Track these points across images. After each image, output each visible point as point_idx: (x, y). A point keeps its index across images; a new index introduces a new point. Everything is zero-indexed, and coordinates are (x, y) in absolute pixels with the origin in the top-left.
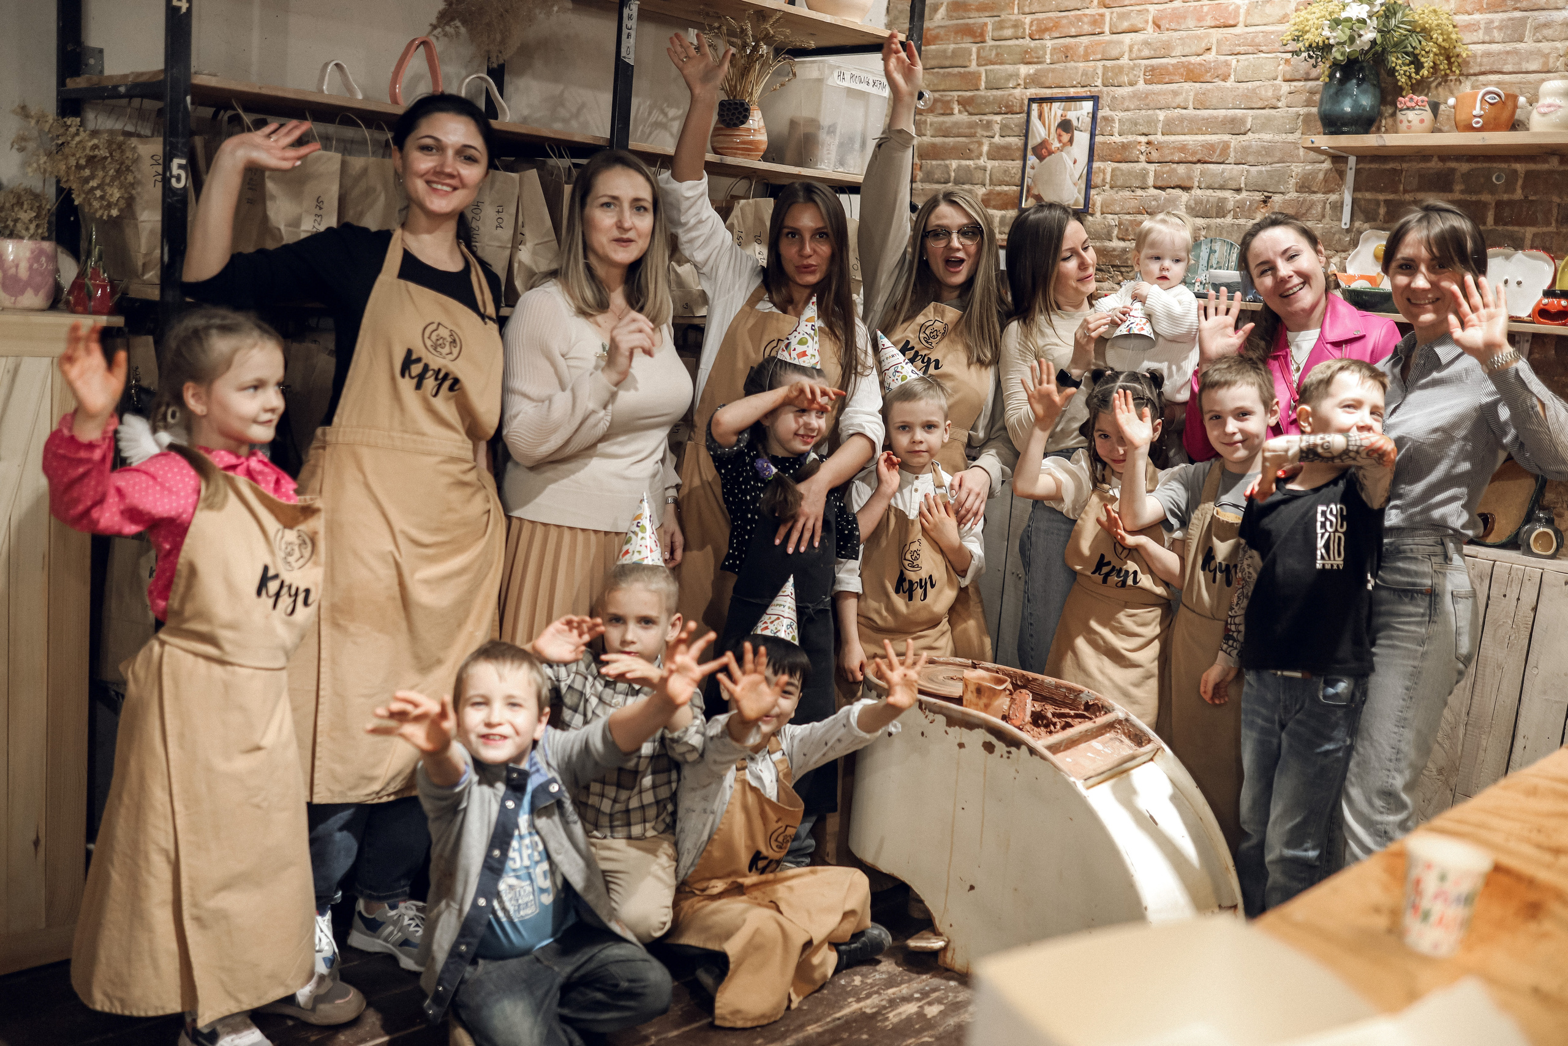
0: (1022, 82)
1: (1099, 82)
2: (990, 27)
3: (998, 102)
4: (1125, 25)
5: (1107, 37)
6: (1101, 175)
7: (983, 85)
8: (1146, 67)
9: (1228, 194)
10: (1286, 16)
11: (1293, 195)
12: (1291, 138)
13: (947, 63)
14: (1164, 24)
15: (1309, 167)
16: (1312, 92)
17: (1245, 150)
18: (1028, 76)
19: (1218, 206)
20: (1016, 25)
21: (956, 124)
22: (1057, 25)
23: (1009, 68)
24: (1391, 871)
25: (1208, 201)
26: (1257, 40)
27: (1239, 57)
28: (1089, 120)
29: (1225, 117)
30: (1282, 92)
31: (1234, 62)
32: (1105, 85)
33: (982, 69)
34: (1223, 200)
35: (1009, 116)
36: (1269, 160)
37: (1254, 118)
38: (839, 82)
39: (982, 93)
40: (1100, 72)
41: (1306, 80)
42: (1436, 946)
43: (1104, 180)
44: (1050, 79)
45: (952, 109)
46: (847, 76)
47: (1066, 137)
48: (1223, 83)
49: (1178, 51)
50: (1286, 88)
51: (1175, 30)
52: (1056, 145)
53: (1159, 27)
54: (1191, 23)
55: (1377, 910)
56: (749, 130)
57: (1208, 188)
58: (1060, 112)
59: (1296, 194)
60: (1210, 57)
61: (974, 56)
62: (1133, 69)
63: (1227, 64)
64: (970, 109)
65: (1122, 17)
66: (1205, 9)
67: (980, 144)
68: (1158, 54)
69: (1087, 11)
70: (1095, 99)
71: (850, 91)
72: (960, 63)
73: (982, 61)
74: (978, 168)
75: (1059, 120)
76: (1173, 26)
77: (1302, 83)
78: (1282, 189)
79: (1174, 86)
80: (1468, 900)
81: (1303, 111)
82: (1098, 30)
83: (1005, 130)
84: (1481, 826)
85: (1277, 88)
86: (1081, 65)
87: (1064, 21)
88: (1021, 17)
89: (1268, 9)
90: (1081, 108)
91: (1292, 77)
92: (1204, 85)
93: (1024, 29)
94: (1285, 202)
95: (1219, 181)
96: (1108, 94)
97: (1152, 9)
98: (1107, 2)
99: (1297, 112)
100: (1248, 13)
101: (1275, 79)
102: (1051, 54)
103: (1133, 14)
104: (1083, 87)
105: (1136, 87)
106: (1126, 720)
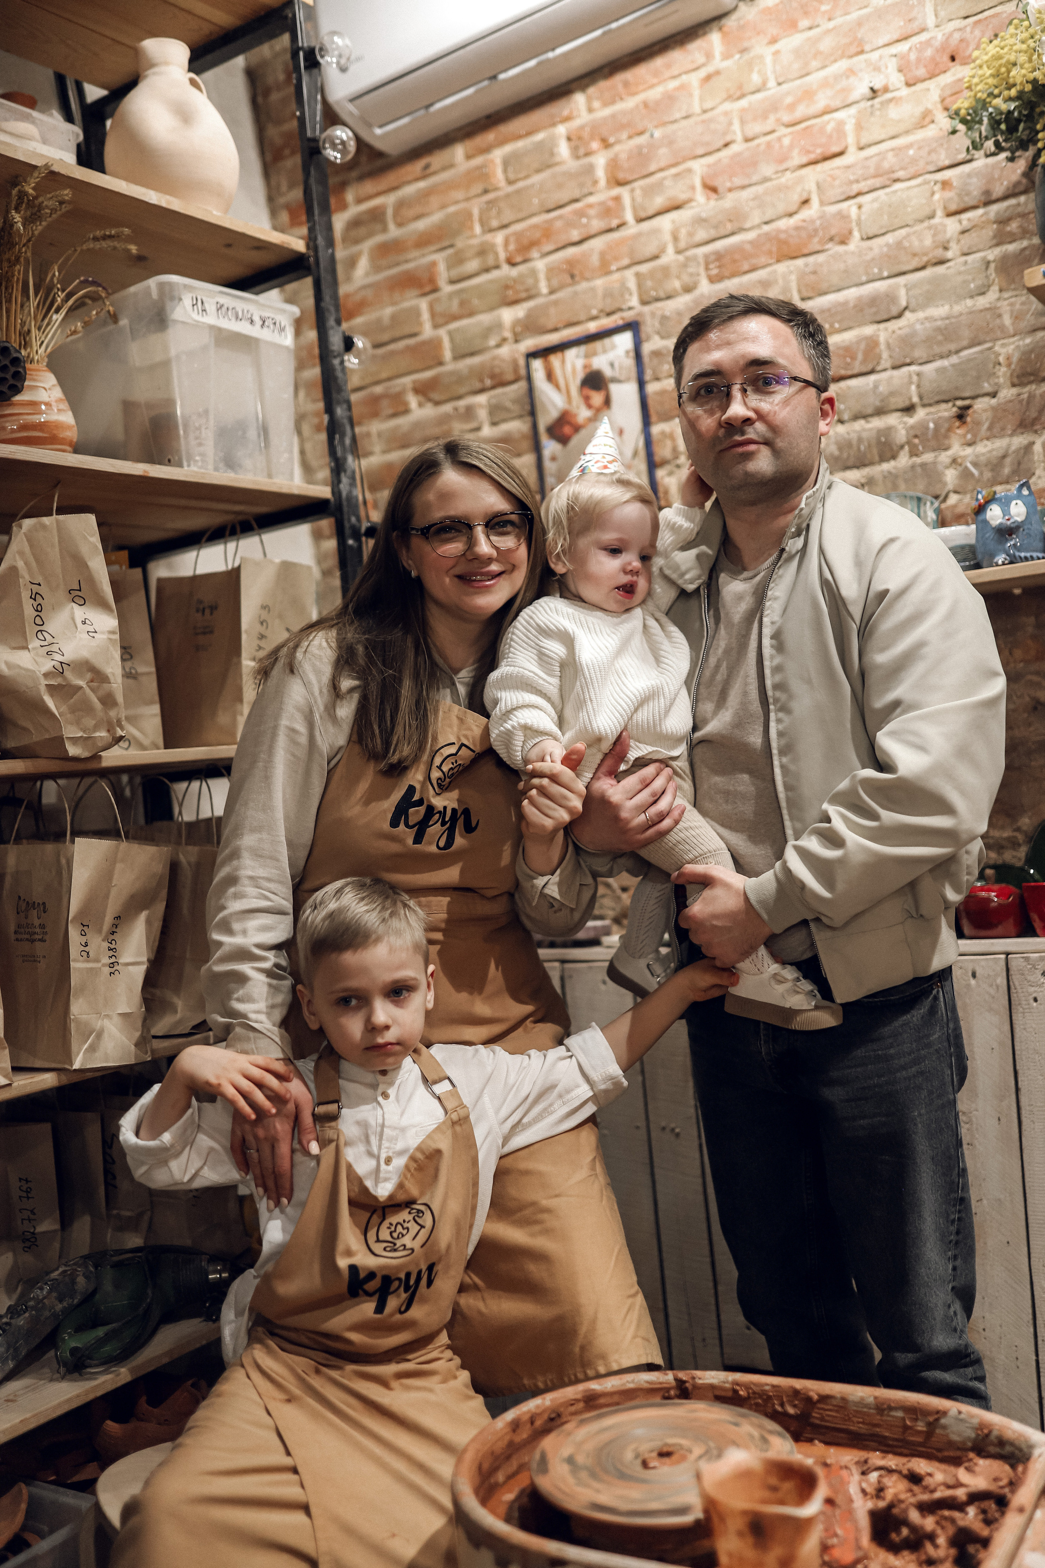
0: (508, 334)
1: (634, 301)
2: (442, 267)
3: (478, 373)
4: (659, 202)
5: (633, 229)
6: (669, 443)
7: (448, 354)
8: (706, 256)
9: (892, 420)
10: (927, 113)
11: (1007, 393)
12: (982, 302)
13: (385, 337)
14: (723, 183)
15: (1028, 341)
16: (1002, 221)
17: (907, 341)
18: (516, 322)
19: (879, 442)
20: (483, 251)
21: (417, 425)
22: (547, 232)
23: (484, 318)
25: (860, 440)
26: (886, 165)
27: (860, 199)
28: (630, 362)
29: (860, 299)
30: (949, 235)
31: (854, 211)
32: (644, 303)
33: (443, 333)
34: (888, 431)
35: (499, 391)
36: (953, 347)
37: (908, 288)
38: (196, 317)
39: (450, 366)
40: (632, 284)
41: (987, 203)
43: (675, 450)
44: (553, 318)
45: (406, 404)
46: (211, 307)
47: (597, 398)
48: (841, 249)
49: (756, 218)
50: (952, 226)
51: (743, 187)
52: (583, 414)
53: (714, 190)
54: (767, 170)
57: (856, 417)
58: (580, 363)
59: (1014, 391)
60: (812, 212)
61: (426, 316)
62: (685, 265)
63: (843, 217)
64: (436, 396)
65: (649, 192)
66: (786, 141)
68: (723, 232)
69: (591, 200)
70: (633, 326)
71: (218, 333)
72: (407, 330)
73: (440, 320)
75: (580, 375)
76: (738, 181)
77: (980, 211)
78: (987, 387)
79: (761, 274)
81: (992, 254)
82: (615, 223)
83: (497, 414)
85: (936, 231)
86: (599, 283)
87: (559, 224)
88: (489, 237)
89: (894, 113)
90: (614, 347)
91: (962, 206)
92: (811, 259)
93: (496, 254)
94: (994, 409)
95: (873, 402)
96: (653, 314)
97: (698, 167)
98: (621, 176)
99: (984, 259)
100: (859, 127)
101: (932, 216)
102: (548, 279)
103: (667, 183)
104: (609, 314)
105: (697, 293)
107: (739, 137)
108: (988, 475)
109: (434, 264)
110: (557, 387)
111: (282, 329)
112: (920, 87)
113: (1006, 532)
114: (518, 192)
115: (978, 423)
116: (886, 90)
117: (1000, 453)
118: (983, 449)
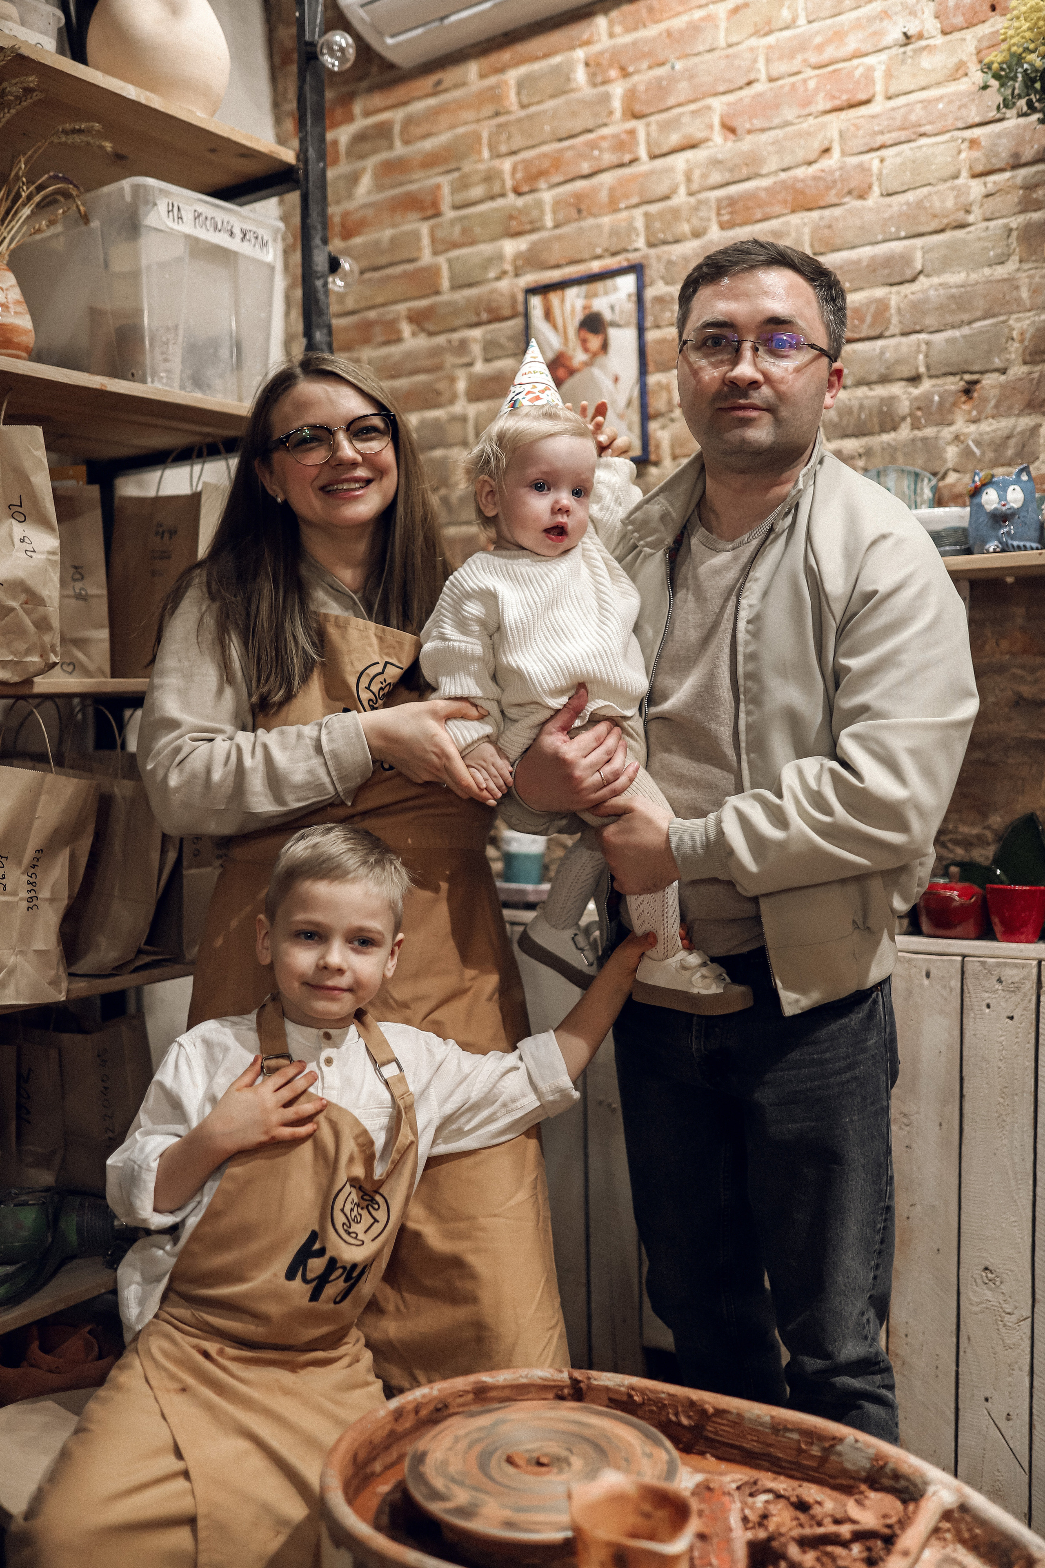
0: (508, 267)
1: (641, 243)
2: (446, 191)
3: (474, 306)
4: (674, 139)
5: (645, 165)
6: (664, 395)
7: (445, 283)
8: (719, 201)
9: (897, 389)
10: (961, 64)
11: (1018, 370)
12: (1000, 272)
13: (383, 260)
14: (743, 124)
16: (1029, 187)
17: (918, 307)
18: (518, 256)
19: (881, 412)
20: (490, 177)
21: (410, 355)
22: (557, 162)
23: (485, 249)
25: (861, 407)
26: (913, 118)
27: (884, 152)
28: (632, 307)
29: (873, 258)
30: (972, 197)
32: (651, 245)
33: (442, 260)
34: (891, 400)
35: (496, 326)
36: (966, 317)
37: (925, 251)
38: (171, 224)
39: (447, 296)
40: (640, 224)
41: (1015, 167)
43: (670, 402)
44: (556, 254)
45: (399, 332)
46: (188, 215)
47: (595, 342)
48: (859, 203)
49: (773, 164)
50: (977, 188)
51: (763, 130)
52: (579, 357)
53: (733, 130)
54: (789, 113)
57: (859, 384)
58: (579, 303)
59: (1025, 369)
60: (832, 162)
61: (426, 241)
62: (696, 209)
63: (864, 169)
64: (430, 326)
65: (666, 127)
66: (812, 84)
67: (452, 380)
68: (737, 176)
69: (606, 131)
70: (637, 269)
71: (194, 243)
72: (406, 255)
73: (440, 246)
74: (453, 419)
75: (579, 316)
76: (758, 123)
77: (1007, 175)
78: (997, 362)
79: (774, 224)
81: (1016, 222)
82: (627, 158)
83: (491, 351)
85: (959, 192)
86: (606, 220)
87: (569, 155)
88: (496, 163)
89: (926, 62)
90: (616, 289)
91: (989, 167)
92: (827, 213)
93: (503, 181)
94: (1003, 387)
95: (880, 369)
96: (659, 258)
97: (718, 104)
98: (638, 108)
99: (1006, 226)
100: (889, 75)
101: (956, 177)
102: (554, 212)
103: (685, 119)
104: (614, 254)
105: (705, 238)
106: (963, 1508)
107: (763, 76)
108: (990, 455)
109: (438, 187)
110: (555, 327)
111: (264, 244)
112: (957, 35)
113: (1000, 518)
114: (530, 117)
115: (984, 400)
116: (920, 36)
117: (1006, 432)
118: (987, 427)
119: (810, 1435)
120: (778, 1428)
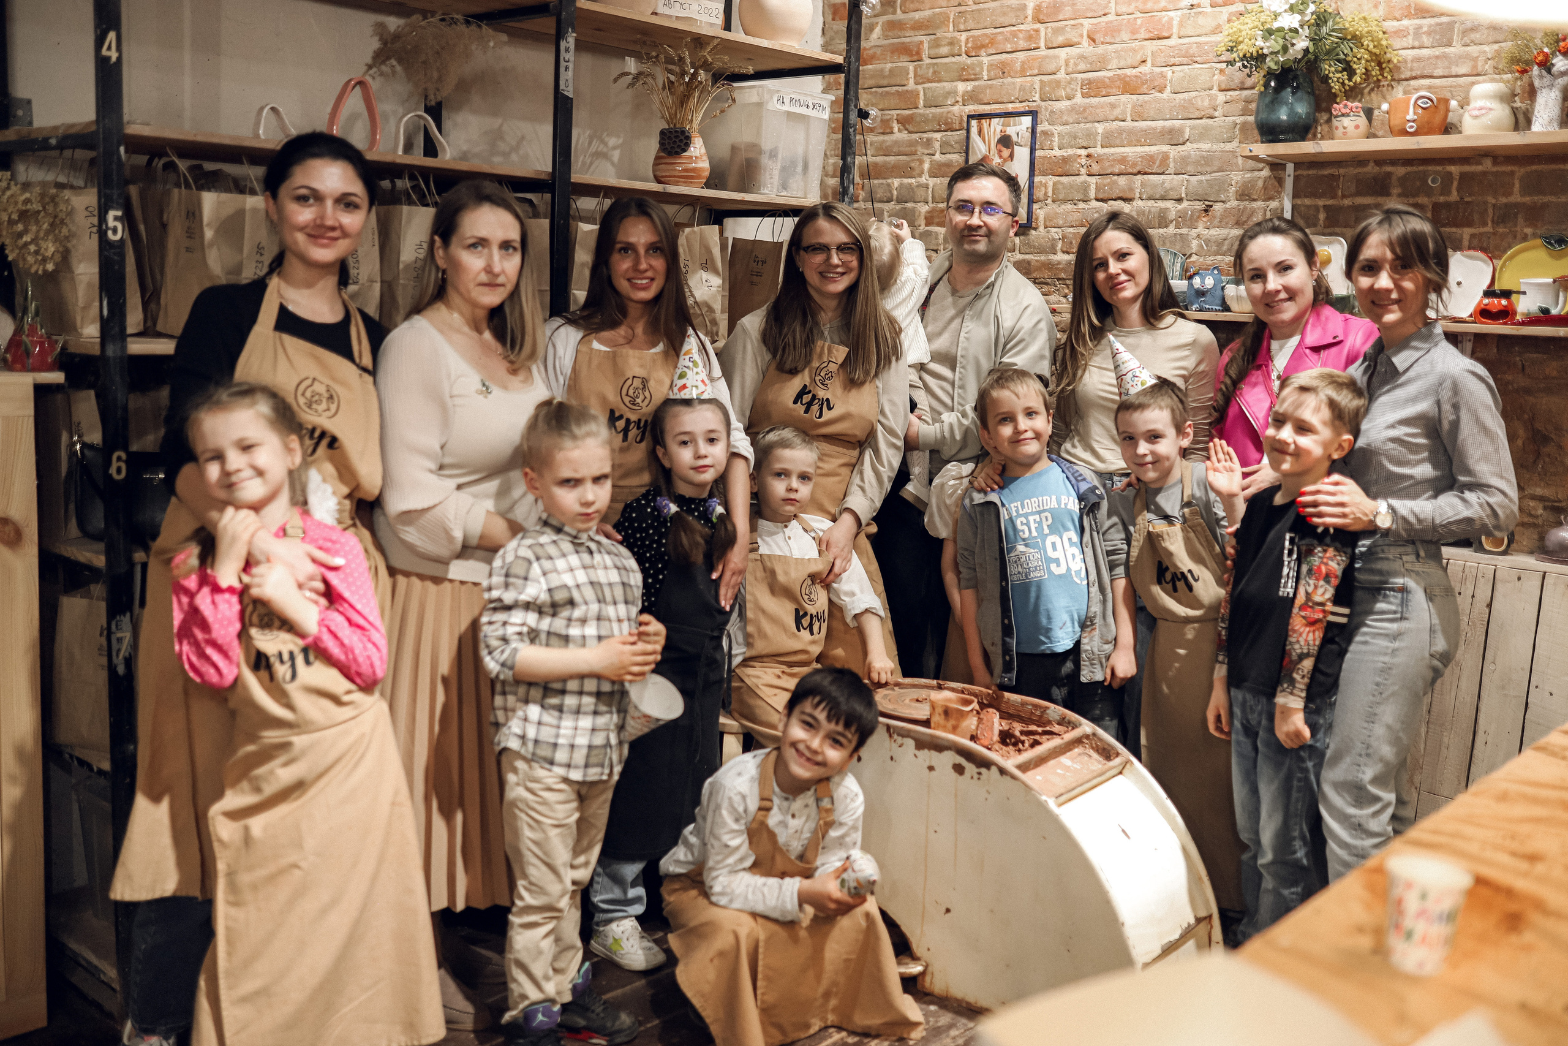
0: (960, 100)
1: (1037, 97)
2: (926, 45)
3: (938, 119)
4: (1060, 39)
5: (1043, 52)
6: (1043, 189)
7: (921, 103)
8: (1083, 80)
9: (1169, 204)
10: (1219, 26)
11: (1234, 203)
12: (1229, 147)
13: (885, 82)
14: (1099, 37)
15: (1248, 175)
16: (1248, 101)
17: (1184, 160)
18: (966, 93)
19: (1160, 216)
20: (952, 43)
21: (896, 142)
22: (992, 42)
23: (947, 86)
24: (1371, 888)
26: (1191, 51)
27: (1174, 68)
28: (1028, 135)
29: (1163, 127)
30: (1218, 102)
31: (1170, 74)
32: (1042, 100)
33: (920, 88)
35: (949, 133)
36: (1209, 169)
37: (1192, 128)
38: (779, 107)
39: (921, 111)
40: (1037, 86)
41: (1241, 89)
42: (1421, 965)
43: (1046, 194)
44: (988, 96)
45: (892, 128)
46: (787, 101)
47: (1006, 153)
48: (1160, 95)
49: (1114, 64)
50: (1221, 97)
51: (1110, 43)
53: (1094, 41)
54: (1125, 36)
55: (1360, 930)
56: (691, 157)
57: (1149, 199)
59: (1237, 203)
60: (1145, 69)
61: (911, 75)
62: (1070, 83)
63: (1163, 76)
64: (911, 128)
65: (1056, 31)
66: (1139, 22)
67: (921, 162)
68: (1094, 67)
69: (1022, 27)
70: (1034, 114)
71: (789, 115)
72: (898, 82)
73: (920, 80)
74: (920, 186)
75: (998, 136)
76: (1108, 39)
77: (1237, 93)
78: (1223, 197)
79: (1112, 99)
80: (1450, 917)
81: (1239, 120)
82: (1033, 46)
83: (946, 148)
84: (1455, 835)
85: (1213, 98)
86: (1018, 81)
87: (1000, 38)
88: (957, 34)
89: (1201, 20)
90: (1020, 123)
91: (1228, 87)
92: (1141, 97)
93: (960, 47)
94: (1226, 210)
95: (1160, 192)
96: (1046, 108)
97: (1086, 23)
98: (1041, 17)
99: (1234, 121)
100: (1181, 24)
101: (1210, 89)
102: (988, 71)
103: (1068, 29)
104: (1021, 102)
105: (1074, 101)
106: (1094, 734)
107: (1113, 12)
108: (1215, 248)
109: (922, 42)
111: (824, 109)
112: (1218, 9)
113: (1201, 293)
114: (979, 10)
115: (1215, 217)
116: (1199, 6)
117: (1223, 237)
118: (1214, 232)
119: (1036, 706)
120: (1023, 704)
